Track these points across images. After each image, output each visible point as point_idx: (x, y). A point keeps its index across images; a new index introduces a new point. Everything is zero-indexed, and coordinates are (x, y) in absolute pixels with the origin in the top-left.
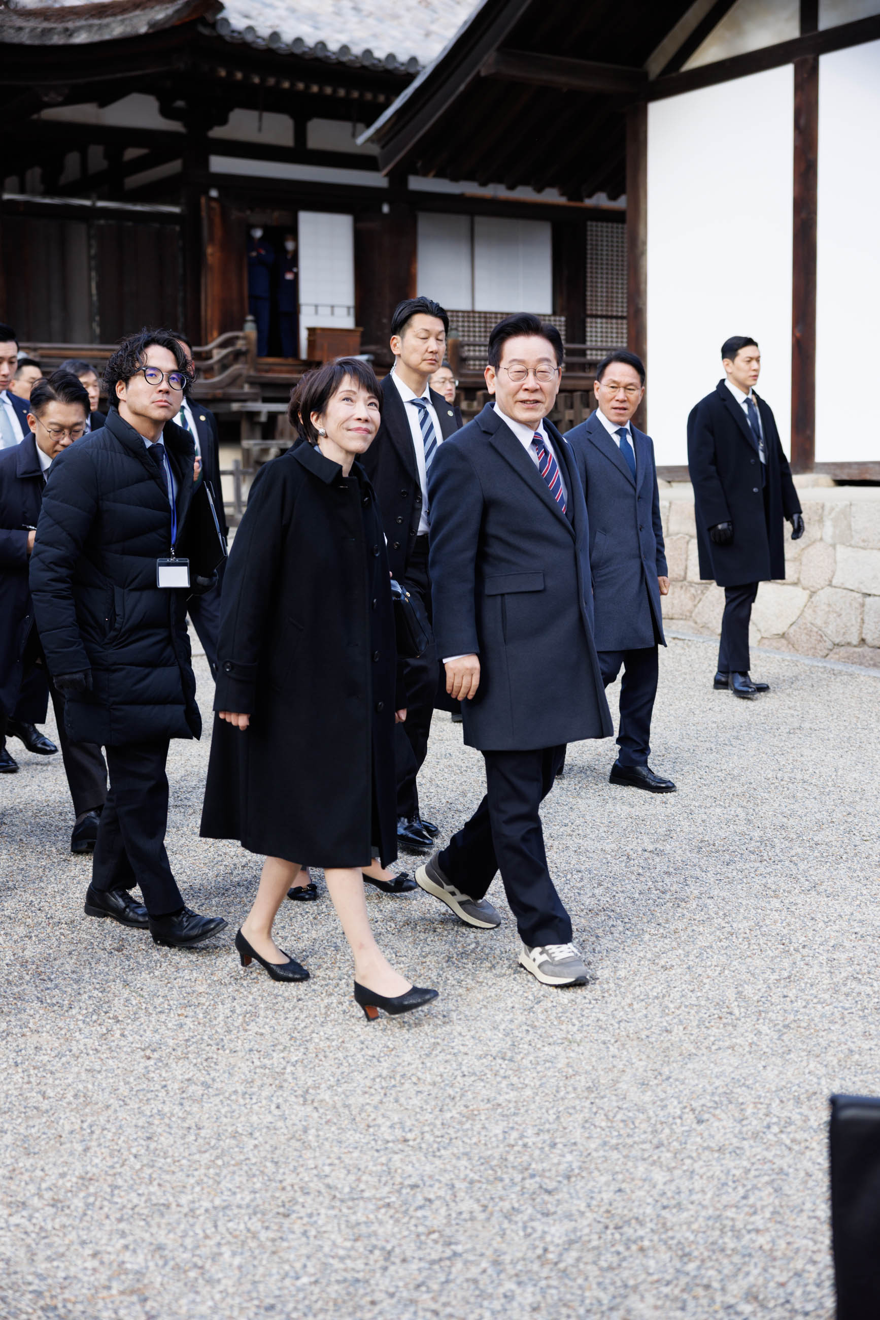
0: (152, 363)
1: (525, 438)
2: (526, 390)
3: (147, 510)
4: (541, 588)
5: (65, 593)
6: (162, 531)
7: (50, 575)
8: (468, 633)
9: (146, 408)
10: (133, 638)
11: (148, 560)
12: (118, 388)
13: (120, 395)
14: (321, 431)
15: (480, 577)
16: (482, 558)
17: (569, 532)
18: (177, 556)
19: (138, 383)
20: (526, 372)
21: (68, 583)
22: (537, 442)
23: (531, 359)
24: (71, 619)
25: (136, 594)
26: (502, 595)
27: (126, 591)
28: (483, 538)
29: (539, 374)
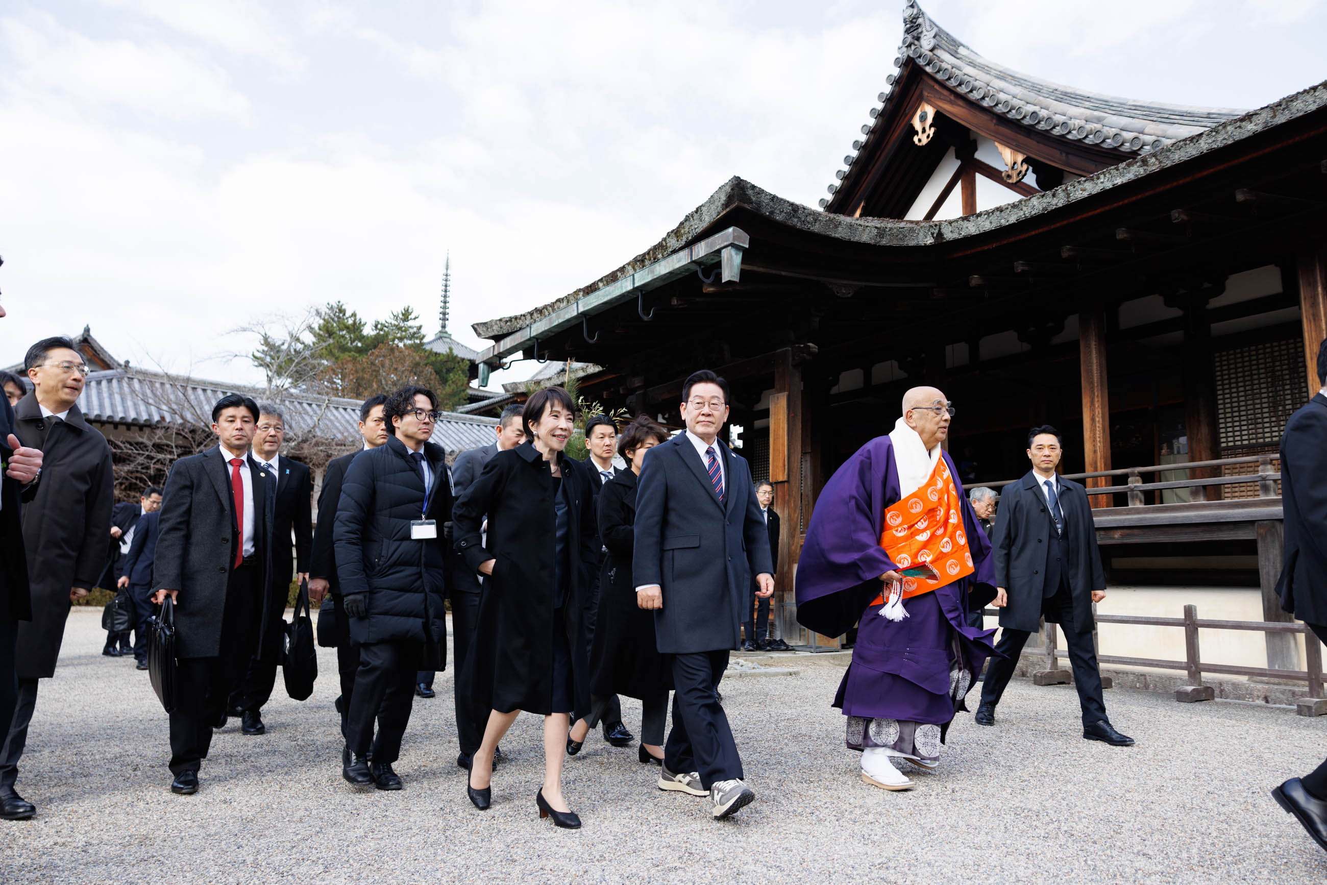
0: (419, 405)
1: (701, 447)
2: (703, 415)
3: (407, 489)
4: (697, 545)
5: (354, 541)
6: (419, 504)
7: (345, 529)
8: (653, 570)
9: (416, 433)
10: (390, 572)
11: (407, 521)
12: (393, 419)
13: (395, 425)
14: (535, 433)
15: (663, 537)
16: (664, 523)
17: (722, 511)
18: (427, 519)
19: (408, 419)
20: (703, 403)
21: (357, 534)
22: (709, 452)
23: (707, 395)
24: (357, 558)
25: (398, 543)
26: (673, 550)
27: (391, 542)
28: (666, 510)
29: (712, 406)
